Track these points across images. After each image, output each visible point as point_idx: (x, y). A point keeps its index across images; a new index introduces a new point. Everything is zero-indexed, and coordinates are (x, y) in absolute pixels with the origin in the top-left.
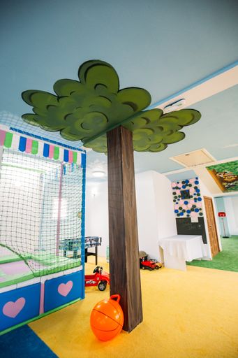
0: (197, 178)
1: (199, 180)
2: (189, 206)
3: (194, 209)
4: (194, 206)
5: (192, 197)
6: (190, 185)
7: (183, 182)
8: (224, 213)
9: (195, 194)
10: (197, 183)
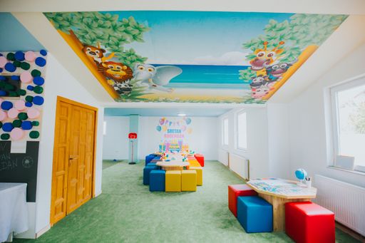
0: (44, 52)
1: (48, 58)
2: (12, 115)
3: (23, 122)
4: (23, 116)
5: (24, 93)
6: (26, 67)
7: (10, 56)
8: (136, 135)
9: (30, 88)
10: (41, 62)
